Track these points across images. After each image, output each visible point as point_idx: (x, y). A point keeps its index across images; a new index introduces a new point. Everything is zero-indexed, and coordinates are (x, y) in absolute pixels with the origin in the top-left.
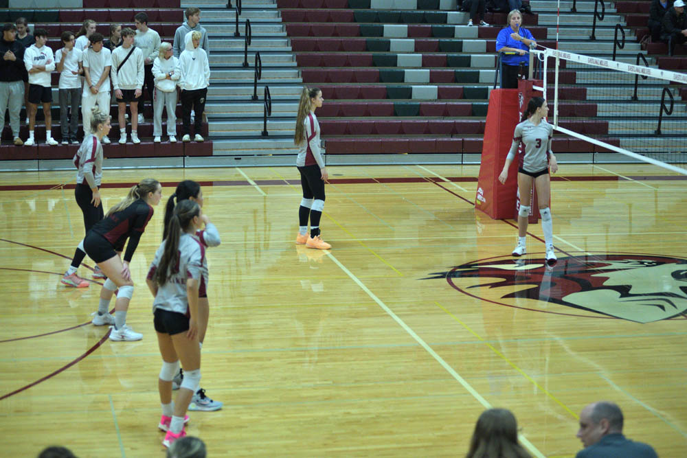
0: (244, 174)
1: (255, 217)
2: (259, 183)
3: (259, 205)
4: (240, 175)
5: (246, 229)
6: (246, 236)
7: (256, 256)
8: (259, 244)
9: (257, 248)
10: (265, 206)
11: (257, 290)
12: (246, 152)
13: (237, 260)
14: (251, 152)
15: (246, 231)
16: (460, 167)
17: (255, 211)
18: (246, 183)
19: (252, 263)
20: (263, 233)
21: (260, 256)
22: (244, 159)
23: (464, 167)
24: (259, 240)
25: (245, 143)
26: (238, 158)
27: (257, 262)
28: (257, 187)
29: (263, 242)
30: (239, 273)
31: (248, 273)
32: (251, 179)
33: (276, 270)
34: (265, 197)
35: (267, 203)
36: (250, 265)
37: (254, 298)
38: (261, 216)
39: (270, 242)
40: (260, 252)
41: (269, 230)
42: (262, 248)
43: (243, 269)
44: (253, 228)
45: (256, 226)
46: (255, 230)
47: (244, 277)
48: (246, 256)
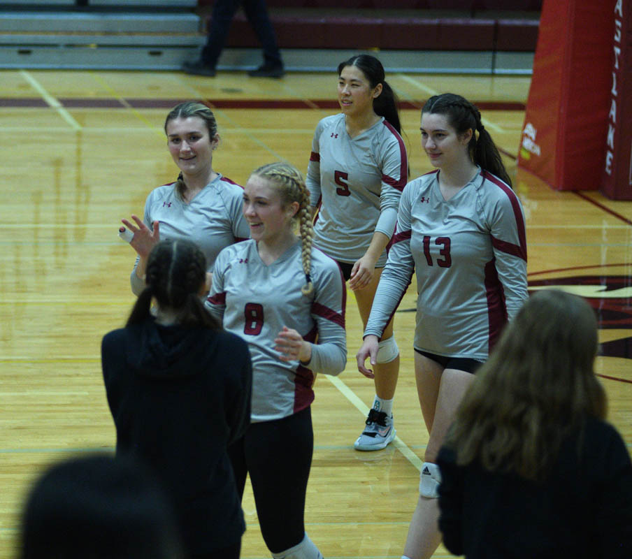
0: (36, 84)
1: (57, 173)
2: (67, 103)
3: (65, 150)
4: (27, 86)
5: (37, 197)
6: (37, 212)
7: (56, 254)
8: (65, 229)
9: (59, 237)
10: (79, 151)
11: (58, 325)
12: (42, 38)
13: (17, 262)
14: (52, 38)
15: (37, 203)
16: (486, 82)
17: (58, 163)
18: (39, 103)
19: (49, 268)
20: (73, 207)
21: (65, 254)
22: (38, 54)
23: (497, 81)
24: (65, 223)
25: (41, 22)
26: (25, 50)
27: (60, 267)
28: (64, 112)
29: (71, 226)
30: (21, 289)
31: (41, 290)
32: (52, 94)
33: (100, 285)
34: (79, 134)
35: (85, 147)
36: (44, 273)
37: (52, 341)
38: (69, 174)
39: (89, 226)
40: (65, 247)
41: (87, 202)
42: (71, 239)
43: (30, 281)
44: (53, 197)
45: (58, 193)
46: (57, 202)
47: (31, 298)
48: (36, 255)
